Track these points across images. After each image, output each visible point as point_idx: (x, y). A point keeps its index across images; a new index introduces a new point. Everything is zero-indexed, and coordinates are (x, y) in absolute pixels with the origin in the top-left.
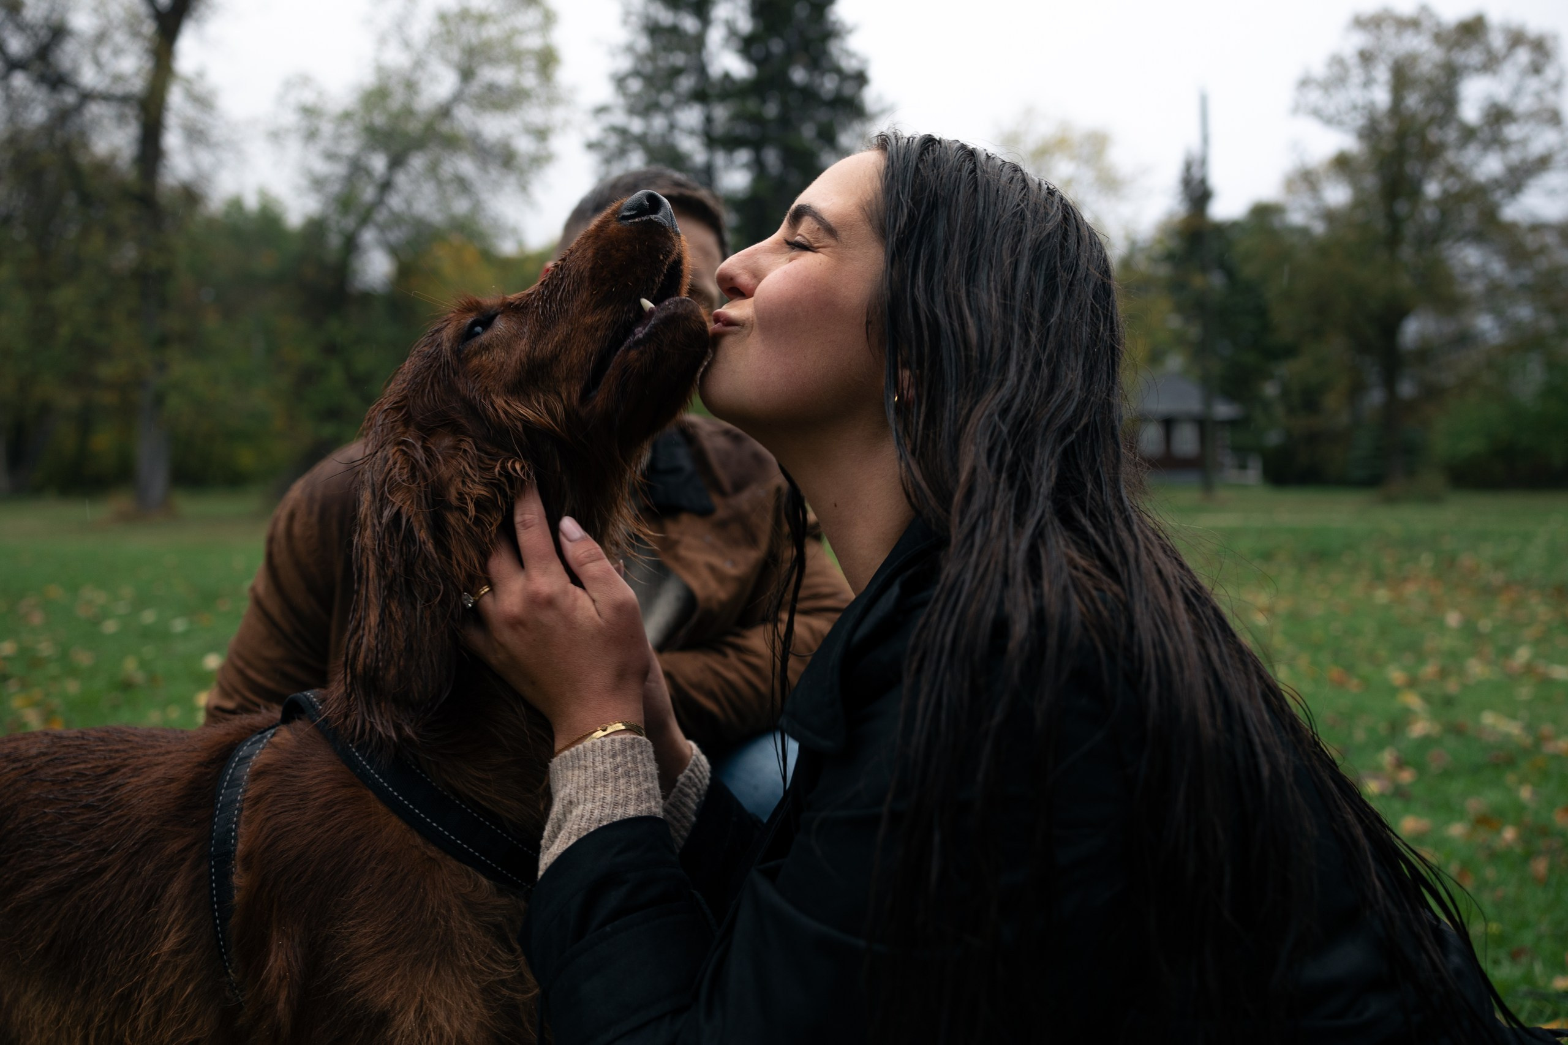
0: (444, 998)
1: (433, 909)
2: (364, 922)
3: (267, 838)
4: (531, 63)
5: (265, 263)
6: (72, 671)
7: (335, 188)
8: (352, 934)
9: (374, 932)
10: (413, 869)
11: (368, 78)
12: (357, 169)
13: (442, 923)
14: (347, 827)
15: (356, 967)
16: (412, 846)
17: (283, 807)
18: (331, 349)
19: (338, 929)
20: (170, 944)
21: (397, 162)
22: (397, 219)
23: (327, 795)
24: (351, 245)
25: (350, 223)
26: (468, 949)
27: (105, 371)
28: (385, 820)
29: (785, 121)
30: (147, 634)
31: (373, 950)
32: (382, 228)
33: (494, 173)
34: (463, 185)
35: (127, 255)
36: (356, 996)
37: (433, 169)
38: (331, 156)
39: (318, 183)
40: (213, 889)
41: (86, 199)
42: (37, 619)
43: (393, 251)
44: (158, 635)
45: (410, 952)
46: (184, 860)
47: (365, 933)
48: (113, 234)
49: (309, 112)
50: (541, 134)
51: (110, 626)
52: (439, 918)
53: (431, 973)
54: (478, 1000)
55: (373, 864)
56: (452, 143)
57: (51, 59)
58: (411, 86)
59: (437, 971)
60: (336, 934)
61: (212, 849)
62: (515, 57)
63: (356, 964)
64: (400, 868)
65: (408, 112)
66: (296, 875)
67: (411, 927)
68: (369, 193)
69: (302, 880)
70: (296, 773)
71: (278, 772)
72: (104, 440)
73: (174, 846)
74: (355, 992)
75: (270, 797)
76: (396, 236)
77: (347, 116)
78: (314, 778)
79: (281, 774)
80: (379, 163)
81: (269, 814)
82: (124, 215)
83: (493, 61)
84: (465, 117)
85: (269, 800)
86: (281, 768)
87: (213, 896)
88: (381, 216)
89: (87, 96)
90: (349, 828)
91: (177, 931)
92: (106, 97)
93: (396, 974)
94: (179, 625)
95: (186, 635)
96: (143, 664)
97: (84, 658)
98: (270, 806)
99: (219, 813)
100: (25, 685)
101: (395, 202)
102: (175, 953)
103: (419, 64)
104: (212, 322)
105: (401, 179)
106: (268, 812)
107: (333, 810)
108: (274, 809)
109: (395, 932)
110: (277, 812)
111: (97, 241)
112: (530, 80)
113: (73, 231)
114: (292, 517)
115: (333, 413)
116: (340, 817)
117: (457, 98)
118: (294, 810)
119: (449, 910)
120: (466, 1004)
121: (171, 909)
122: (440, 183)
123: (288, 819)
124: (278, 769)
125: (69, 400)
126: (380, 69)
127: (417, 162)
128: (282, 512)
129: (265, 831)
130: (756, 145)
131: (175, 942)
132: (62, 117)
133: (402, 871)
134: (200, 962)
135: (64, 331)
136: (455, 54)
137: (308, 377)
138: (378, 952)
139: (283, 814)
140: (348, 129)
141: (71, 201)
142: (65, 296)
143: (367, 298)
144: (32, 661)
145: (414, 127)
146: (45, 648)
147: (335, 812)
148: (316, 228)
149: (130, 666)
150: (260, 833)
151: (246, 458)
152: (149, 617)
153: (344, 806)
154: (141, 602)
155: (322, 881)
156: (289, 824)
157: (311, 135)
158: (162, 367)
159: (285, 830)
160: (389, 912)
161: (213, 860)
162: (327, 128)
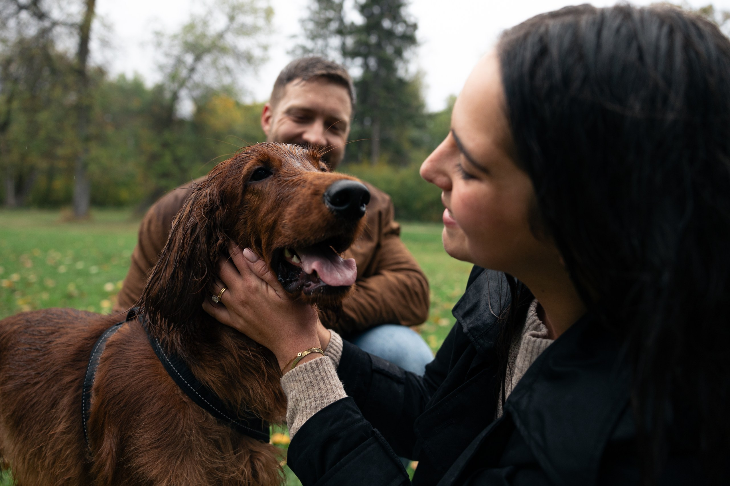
0: (186, 476)
1: (182, 429)
2: (147, 431)
3: (107, 380)
4: (262, 14)
5: (135, 104)
6: (45, 289)
7: (169, 70)
8: (140, 437)
9: (151, 437)
10: (175, 406)
11: (186, 20)
12: (179, 61)
13: (187, 437)
14: (144, 380)
15: (140, 455)
16: (176, 394)
17: (117, 365)
18: (166, 145)
19: (134, 433)
20: (61, 427)
21: (198, 58)
22: (197, 86)
23: (138, 362)
24: (175, 97)
25: (175, 86)
26: (200, 451)
27: (61, 151)
28: (165, 378)
29: (379, 45)
30: (80, 273)
31: (150, 447)
32: (190, 90)
33: (243, 65)
34: (228, 70)
35: (72, 98)
36: (139, 470)
37: (214, 63)
38: (167, 55)
39: (161, 68)
40: (83, 403)
41: (54, 71)
42: (29, 264)
43: (196, 101)
44: (84, 274)
45: (168, 450)
46: (71, 387)
47: (147, 438)
48: (66, 88)
49: (158, 34)
50: (265, 48)
51: (62, 269)
52: (185, 434)
53: (179, 462)
54: (204, 478)
55: (154, 401)
56: (224, 50)
57: (38, 5)
58: (205, 23)
59: (182, 461)
60: (132, 436)
61: (85, 383)
62: (254, 11)
63: (140, 453)
64: (168, 404)
65: (203, 36)
66: (118, 401)
67: (170, 437)
68: (184, 73)
69: (120, 405)
70: (127, 348)
71: (118, 346)
72: (59, 184)
73: (68, 379)
74: (139, 468)
75: (112, 359)
76: (197, 93)
77: (175, 37)
78: (135, 351)
79: (120, 347)
80: (189, 59)
81: (110, 368)
82: (71, 79)
83: (245, 12)
84: (230, 39)
85: (112, 360)
86: (120, 344)
87: (83, 407)
88: (189, 84)
89: (55, 24)
90: (146, 380)
91: (65, 422)
92: (64, 24)
93: (160, 461)
94: (94, 270)
95: (97, 274)
96: (78, 287)
97: (50, 283)
98: (111, 364)
99: (90, 365)
100: (24, 295)
101: (196, 77)
102: (63, 433)
103: (210, 13)
104: (110, 131)
105: (200, 67)
106: (110, 367)
107: (140, 370)
108: (113, 366)
109: (161, 439)
110: (114, 368)
111: (58, 92)
112: (261, 22)
113: (47, 87)
114: (150, 222)
115: (165, 175)
116: (142, 374)
117: (227, 29)
118: (122, 367)
119: (191, 430)
120: (198, 480)
121: (63, 410)
122: (217, 69)
123: (119, 372)
124: (118, 344)
125: (43, 164)
126: (192, 15)
127: (207, 59)
128: (146, 220)
129: (107, 376)
130: (365, 56)
131: (63, 428)
132: (44, 32)
133: (169, 406)
134: (74, 439)
135: (42, 134)
136: (227, 9)
137: (154, 158)
138: (152, 448)
139: (117, 369)
140: (176, 42)
141: (46, 73)
142: (43, 116)
143: (182, 122)
144: (26, 284)
145: (206, 43)
146: (32, 278)
147: (140, 371)
148: (159, 89)
149: (72, 288)
150: (105, 377)
151: (124, 194)
152: (80, 265)
153: (146, 369)
154: (76, 259)
155: (130, 407)
156: (119, 375)
157: (159, 45)
158: (87, 151)
159: (117, 377)
160: (159, 428)
161: (85, 388)
162: (166, 42)
